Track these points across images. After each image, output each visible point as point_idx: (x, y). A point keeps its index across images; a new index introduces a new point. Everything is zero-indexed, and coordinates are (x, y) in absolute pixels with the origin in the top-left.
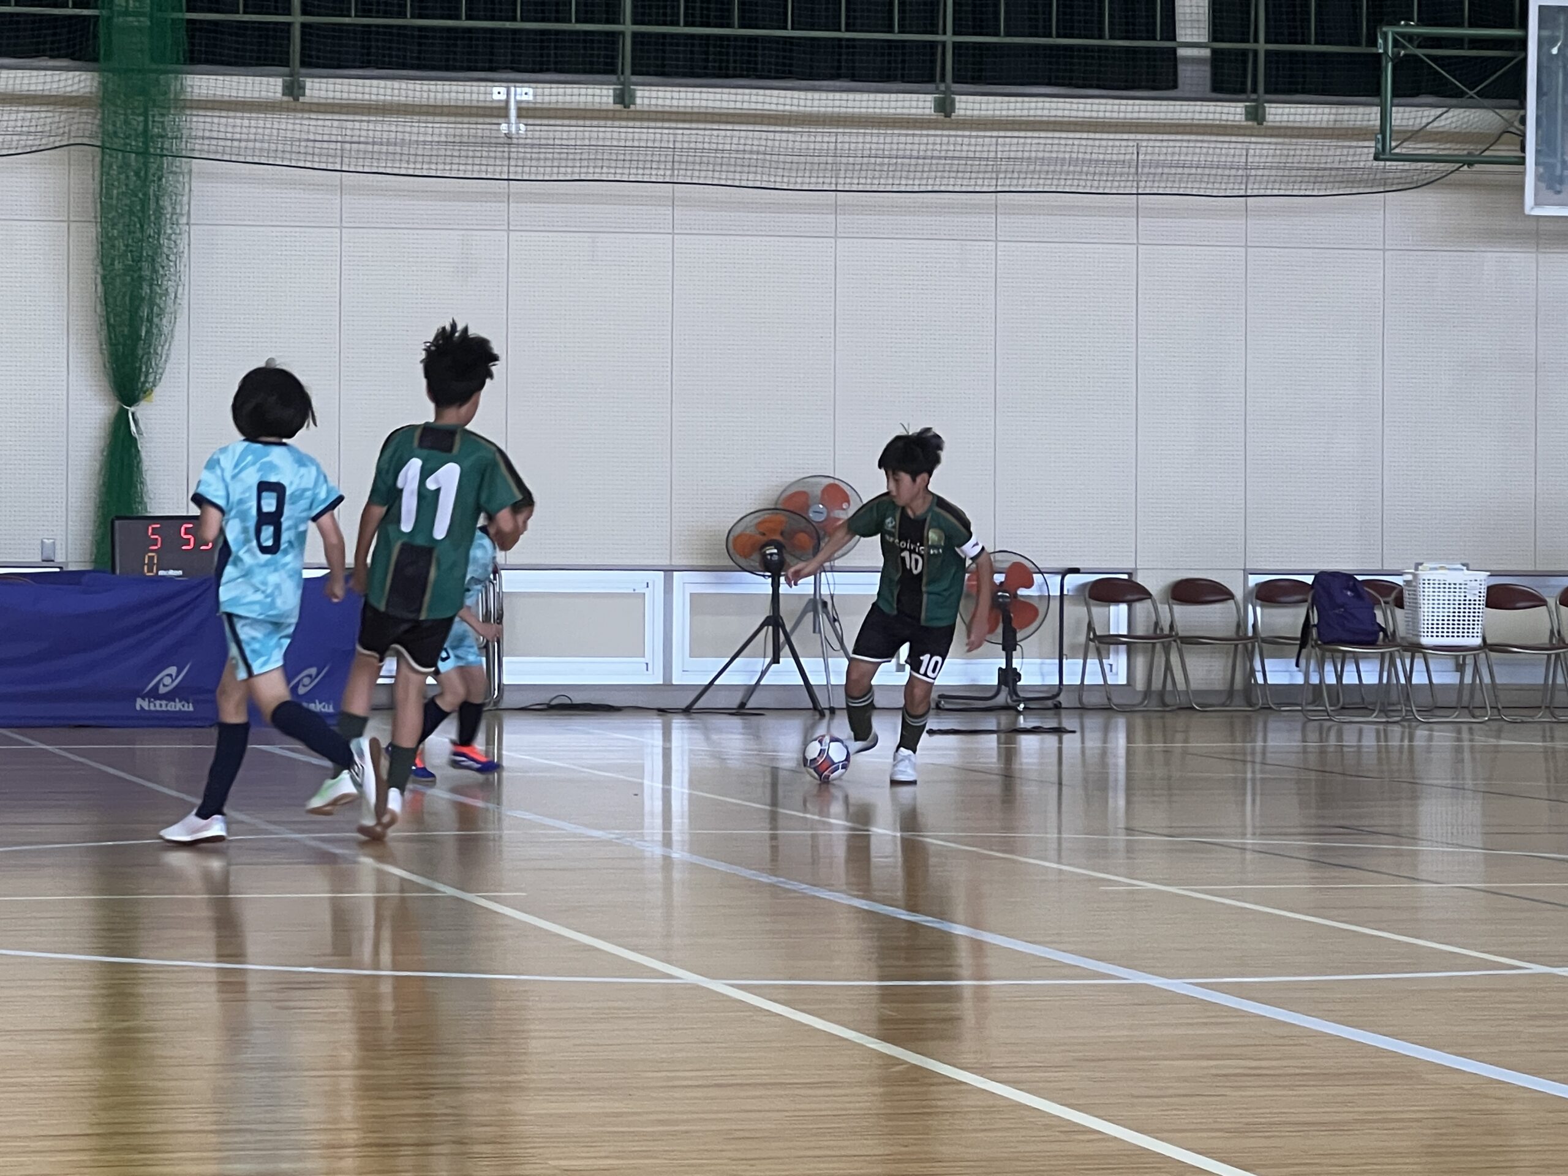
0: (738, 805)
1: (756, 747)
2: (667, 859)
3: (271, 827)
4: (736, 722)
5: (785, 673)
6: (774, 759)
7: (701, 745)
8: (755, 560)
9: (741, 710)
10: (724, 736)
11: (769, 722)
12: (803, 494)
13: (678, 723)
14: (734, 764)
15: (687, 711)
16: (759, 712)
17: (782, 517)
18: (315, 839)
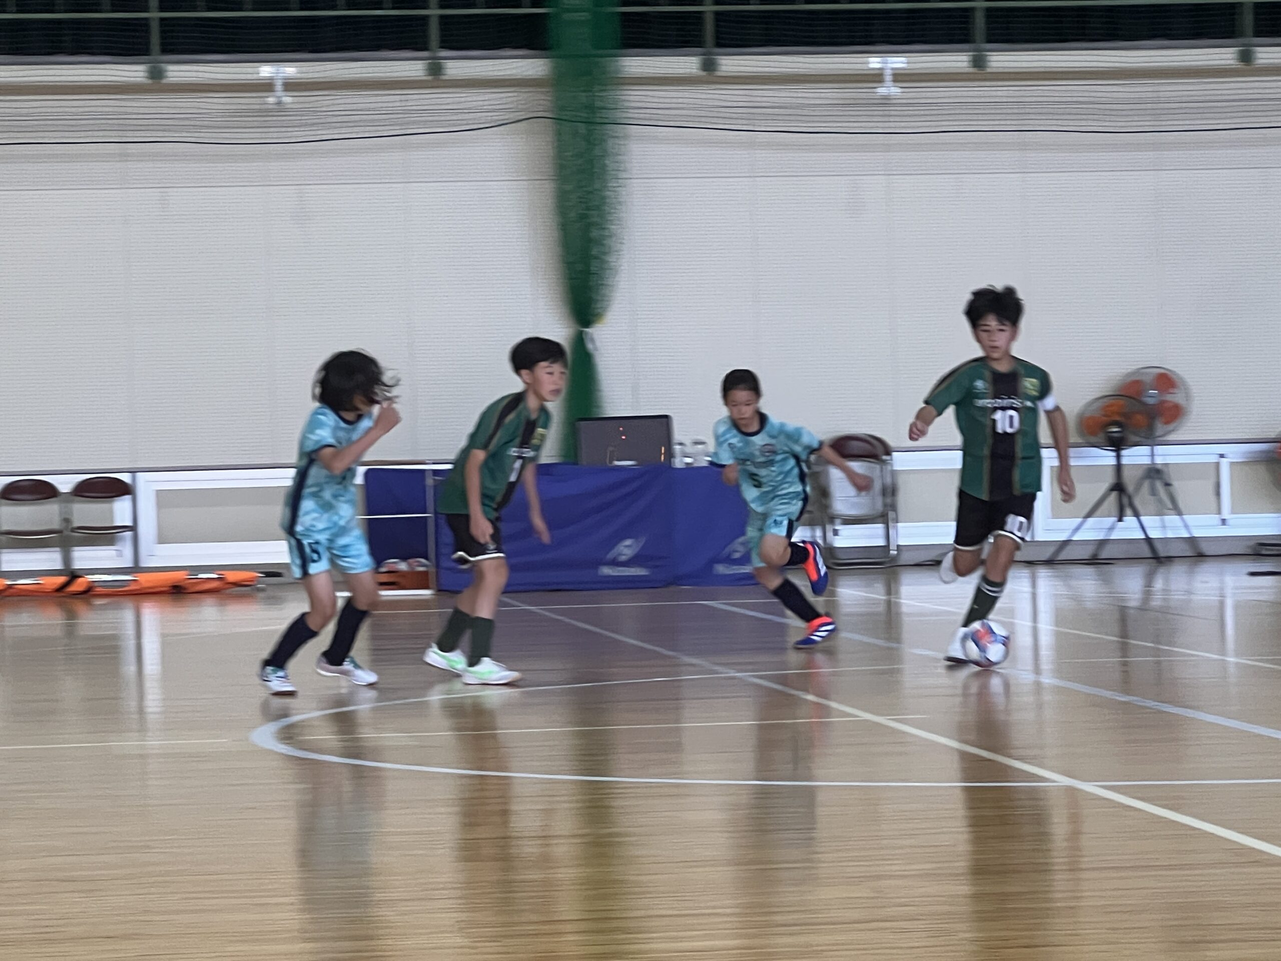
0: (1096, 638)
1: (1108, 590)
2: (1038, 685)
3: (717, 668)
4: (1089, 570)
5: (1129, 529)
6: (1123, 600)
7: (1062, 590)
8: (1100, 438)
9: (1094, 561)
10: (1081, 582)
11: (1118, 570)
12: (1137, 383)
13: (1043, 573)
14: (1089, 605)
15: (1050, 563)
16: (1109, 562)
17: (1122, 402)
18: (753, 676)
